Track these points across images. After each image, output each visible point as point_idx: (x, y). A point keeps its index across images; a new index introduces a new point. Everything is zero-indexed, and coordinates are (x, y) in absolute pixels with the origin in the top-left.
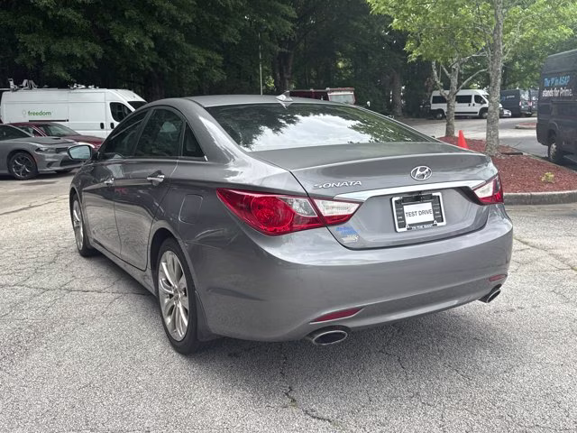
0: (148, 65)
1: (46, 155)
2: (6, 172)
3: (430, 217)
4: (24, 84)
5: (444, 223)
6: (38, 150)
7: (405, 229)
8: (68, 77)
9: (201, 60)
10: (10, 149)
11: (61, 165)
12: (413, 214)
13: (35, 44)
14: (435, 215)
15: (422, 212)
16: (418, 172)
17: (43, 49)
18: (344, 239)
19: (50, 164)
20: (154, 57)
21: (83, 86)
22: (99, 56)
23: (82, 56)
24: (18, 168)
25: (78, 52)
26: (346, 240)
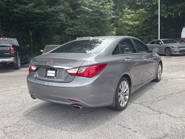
1: (175, 49)
2: (164, 54)
5: (57, 78)
6: (173, 47)
10: (166, 47)
11: (179, 52)
12: (49, 73)
14: (55, 75)
15: (52, 73)
18: (34, 76)
19: (176, 52)
24: (167, 52)
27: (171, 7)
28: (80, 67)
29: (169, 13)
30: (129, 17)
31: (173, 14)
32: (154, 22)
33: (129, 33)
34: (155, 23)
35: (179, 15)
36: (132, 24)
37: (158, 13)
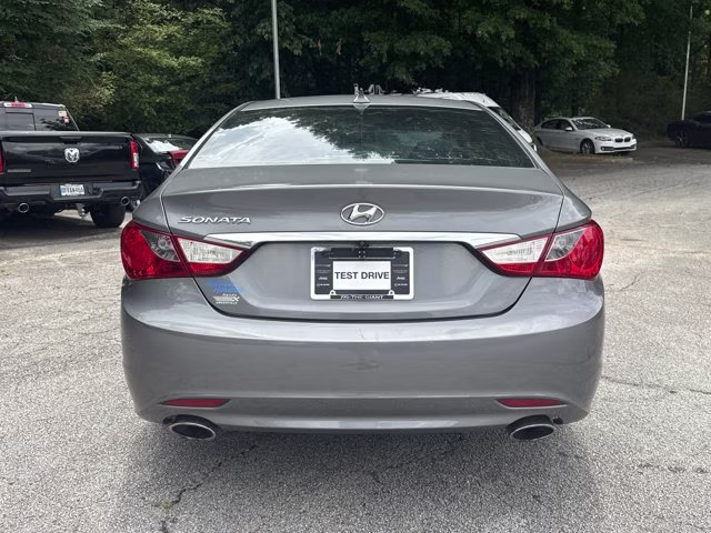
0: (509, 61)
3: (385, 284)
4: (370, 90)
5: (410, 296)
7: (328, 297)
8: (410, 80)
9: (579, 50)
12: (349, 275)
13: (379, 44)
14: (393, 281)
16: (356, 213)
17: (386, 47)
18: (217, 298)
20: (518, 50)
21: (429, 91)
22: (447, 52)
23: (426, 54)
25: (422, 49)
26: (219, 300)
27: (310, 18)
28: (555, 231)
29: (307, 39)
30: (161, 32)
31: (319, 45)
32: (255, 67)
33: (159, 103)
34: (260, 71)
35: (338, 51)
36: (174, 62)
37: (271, 33)
